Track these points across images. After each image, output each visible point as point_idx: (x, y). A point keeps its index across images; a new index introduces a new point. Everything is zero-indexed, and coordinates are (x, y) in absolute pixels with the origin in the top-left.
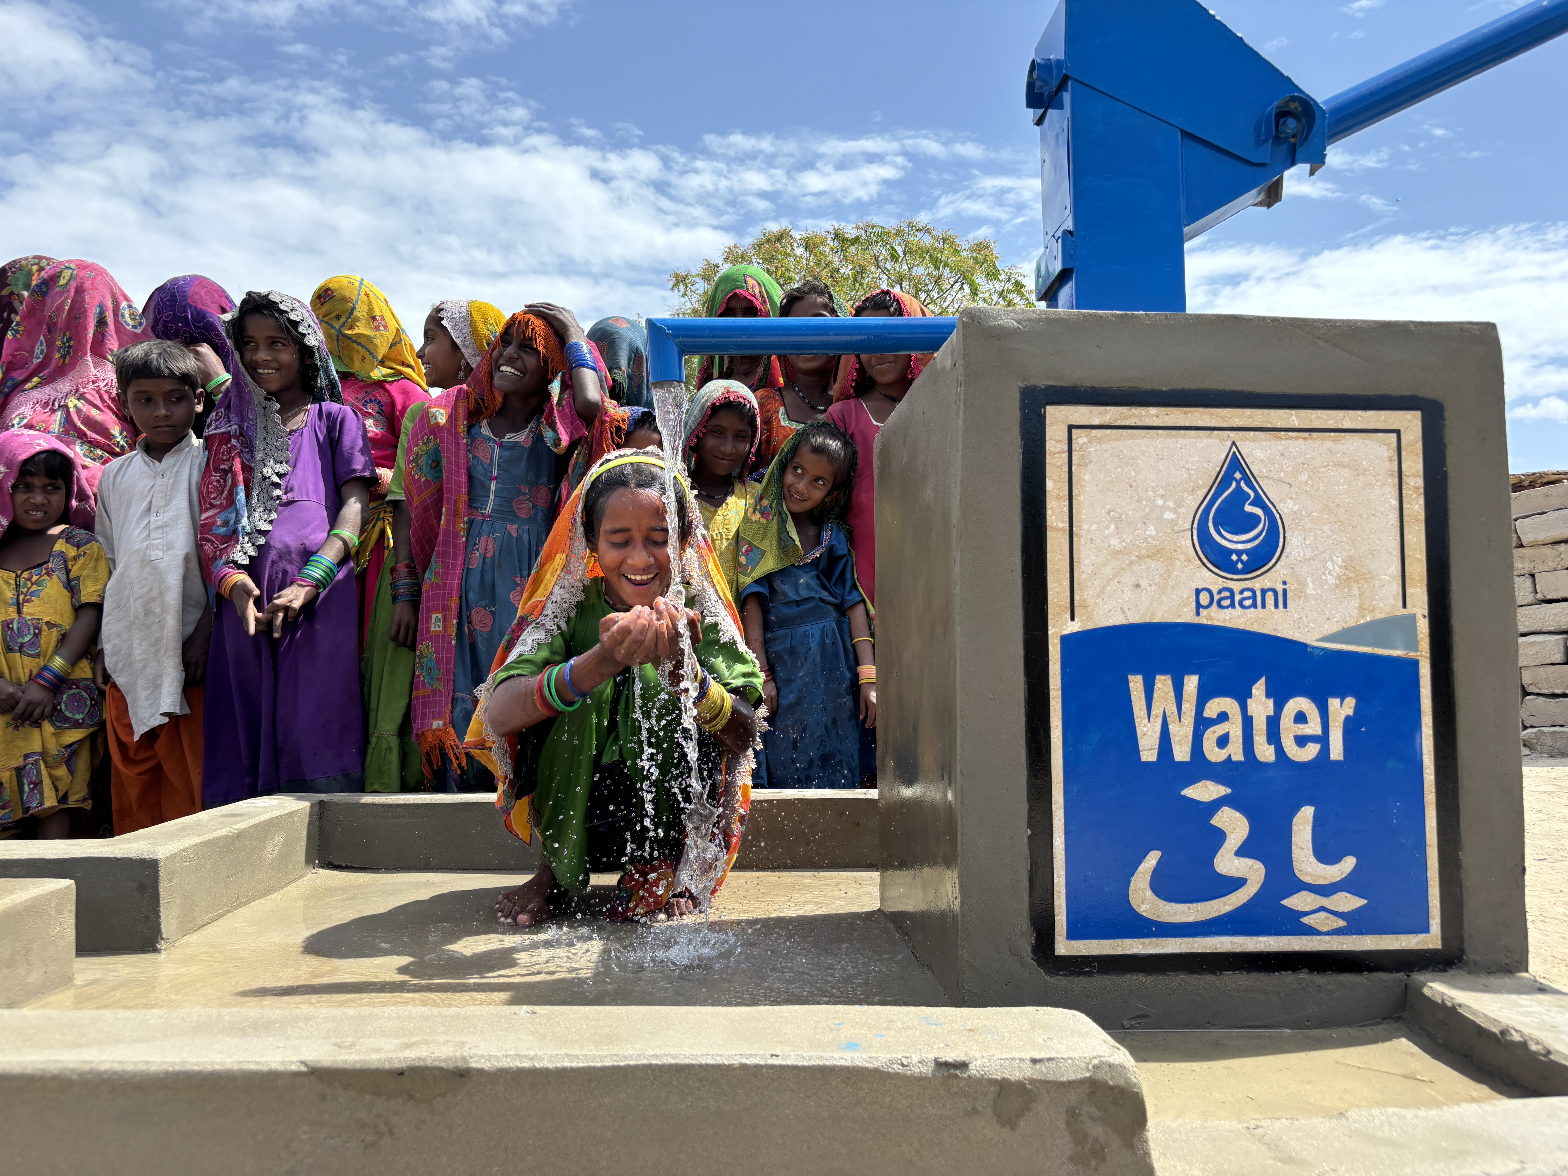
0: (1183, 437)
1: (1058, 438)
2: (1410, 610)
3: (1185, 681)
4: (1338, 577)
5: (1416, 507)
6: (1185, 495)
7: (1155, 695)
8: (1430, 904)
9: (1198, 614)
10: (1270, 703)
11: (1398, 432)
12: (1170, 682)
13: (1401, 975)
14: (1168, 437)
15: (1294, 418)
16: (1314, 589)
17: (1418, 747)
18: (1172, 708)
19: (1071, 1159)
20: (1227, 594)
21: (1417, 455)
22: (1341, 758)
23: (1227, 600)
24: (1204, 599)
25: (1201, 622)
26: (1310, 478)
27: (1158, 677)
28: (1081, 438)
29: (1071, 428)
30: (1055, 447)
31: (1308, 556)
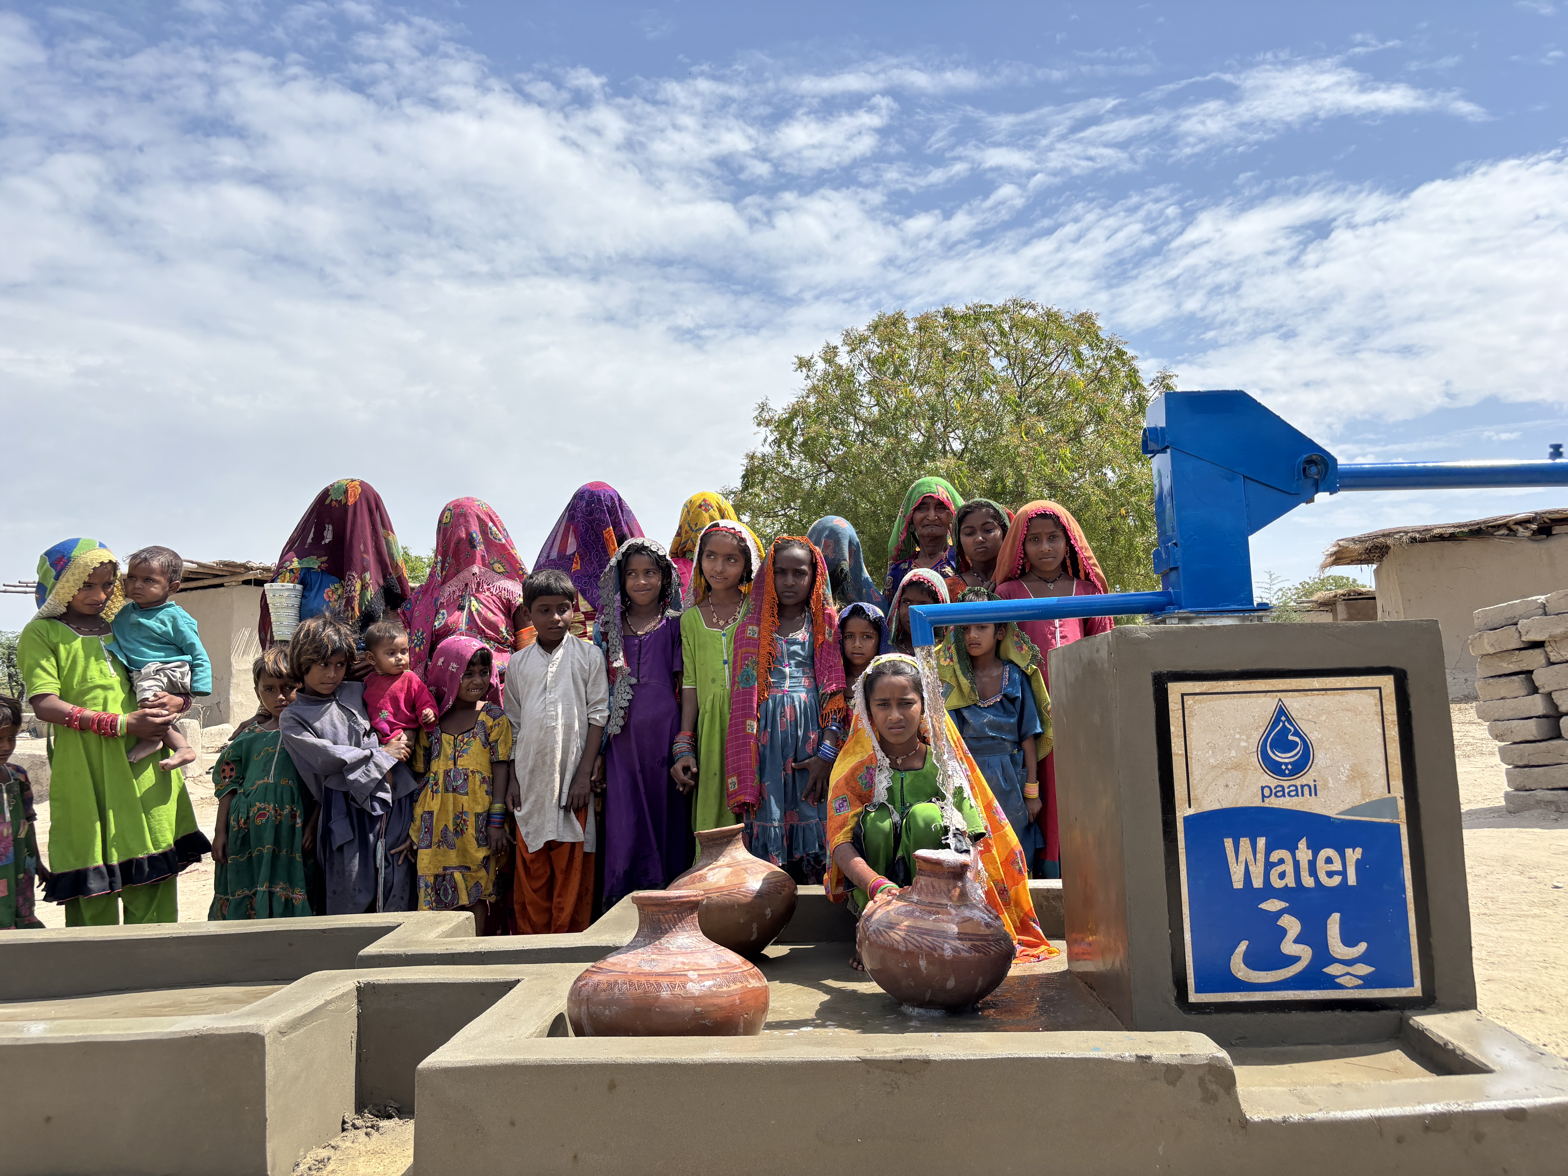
0: (1250, 697)
1: (1176, 702)
2: (1393, 794)
3: (1258, 841)
4: (1348, 776)
5: (1393, 732)
7: (1240, 850)
8: (1413, 970)
9: (1263, 801)
10: (1310, 852)
11: (1380, 689)
12: (1248, 841)
13: (1396, 1013)
14: (1240, 698)
15: (1316, 682)
16: (1333, 784)
17: (1402, 875)
18: (1251, 857)
19: (1202, 1100)
20: (1280, 789)
21: (1392, 701)
22: (1355, 884)
23: (1281, 792)
24: (1267, 792)
25: (1265, 806)
26: (1327, 718)
27: (1241, 839)
28: (1189, 701)
29: (1183, 695)
30: (1175, 707)
31: (1328, 764)
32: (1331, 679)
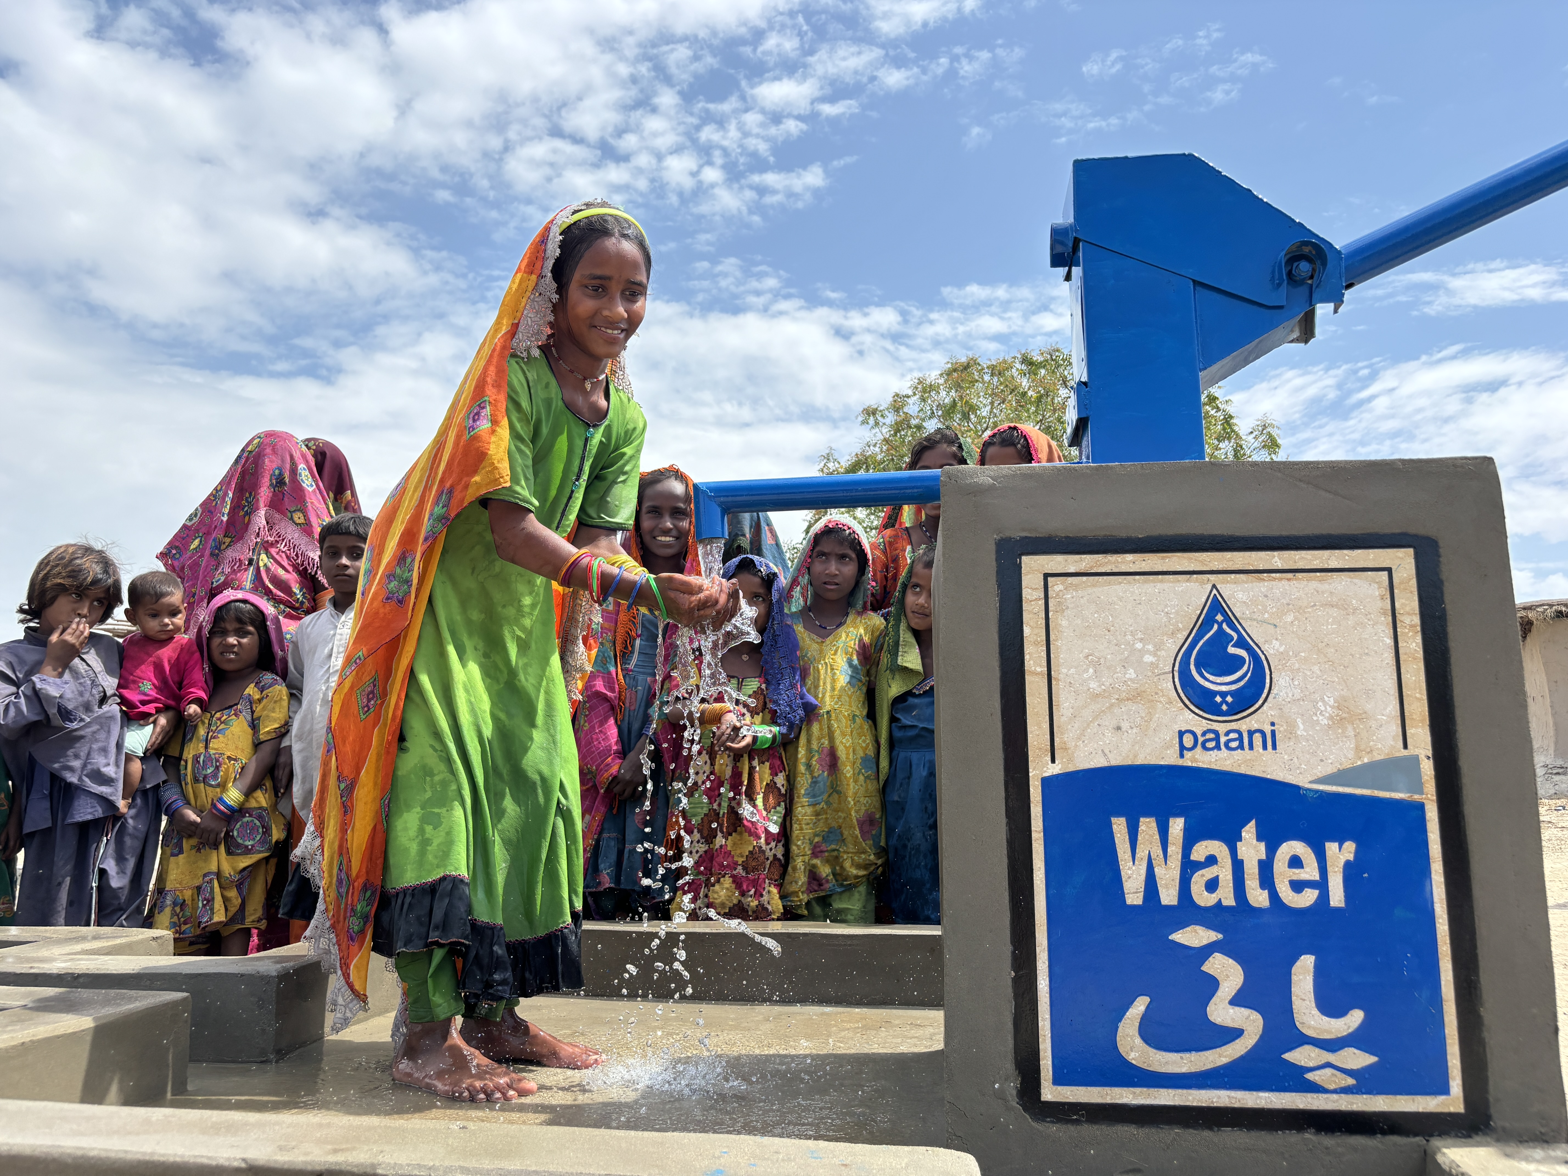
0: (1161, 581)
1: (1034, 587)
2: (1412, 751)
3: (1170, 824)
4: (1331, 718)
5: (1413, 646)
6: (1165, 638)
7: (1139, 838)
8: (1450, 1064)
9: (1182, 756)
10: (1262, 846)
11: (1389, 570)
12: (1154, 825)
13: (1419, 1141)
14: (1145, 582)
15: (1276, 559)
16: (1304, 730)
17: (1428, 894)
18: (1157, 851)
20: (1212, 736)
21: (1411, 592)
22: (1342, 905)
23: (1212, 741)
24: (1188, 741)
25: (1185, 764)
26: (1296, 618)
27: (1142, 819)
28: (1057, 586)
29: (1046, 576)
30: (1032, 595)
31: (1297, 696)
32: (1303, 553)
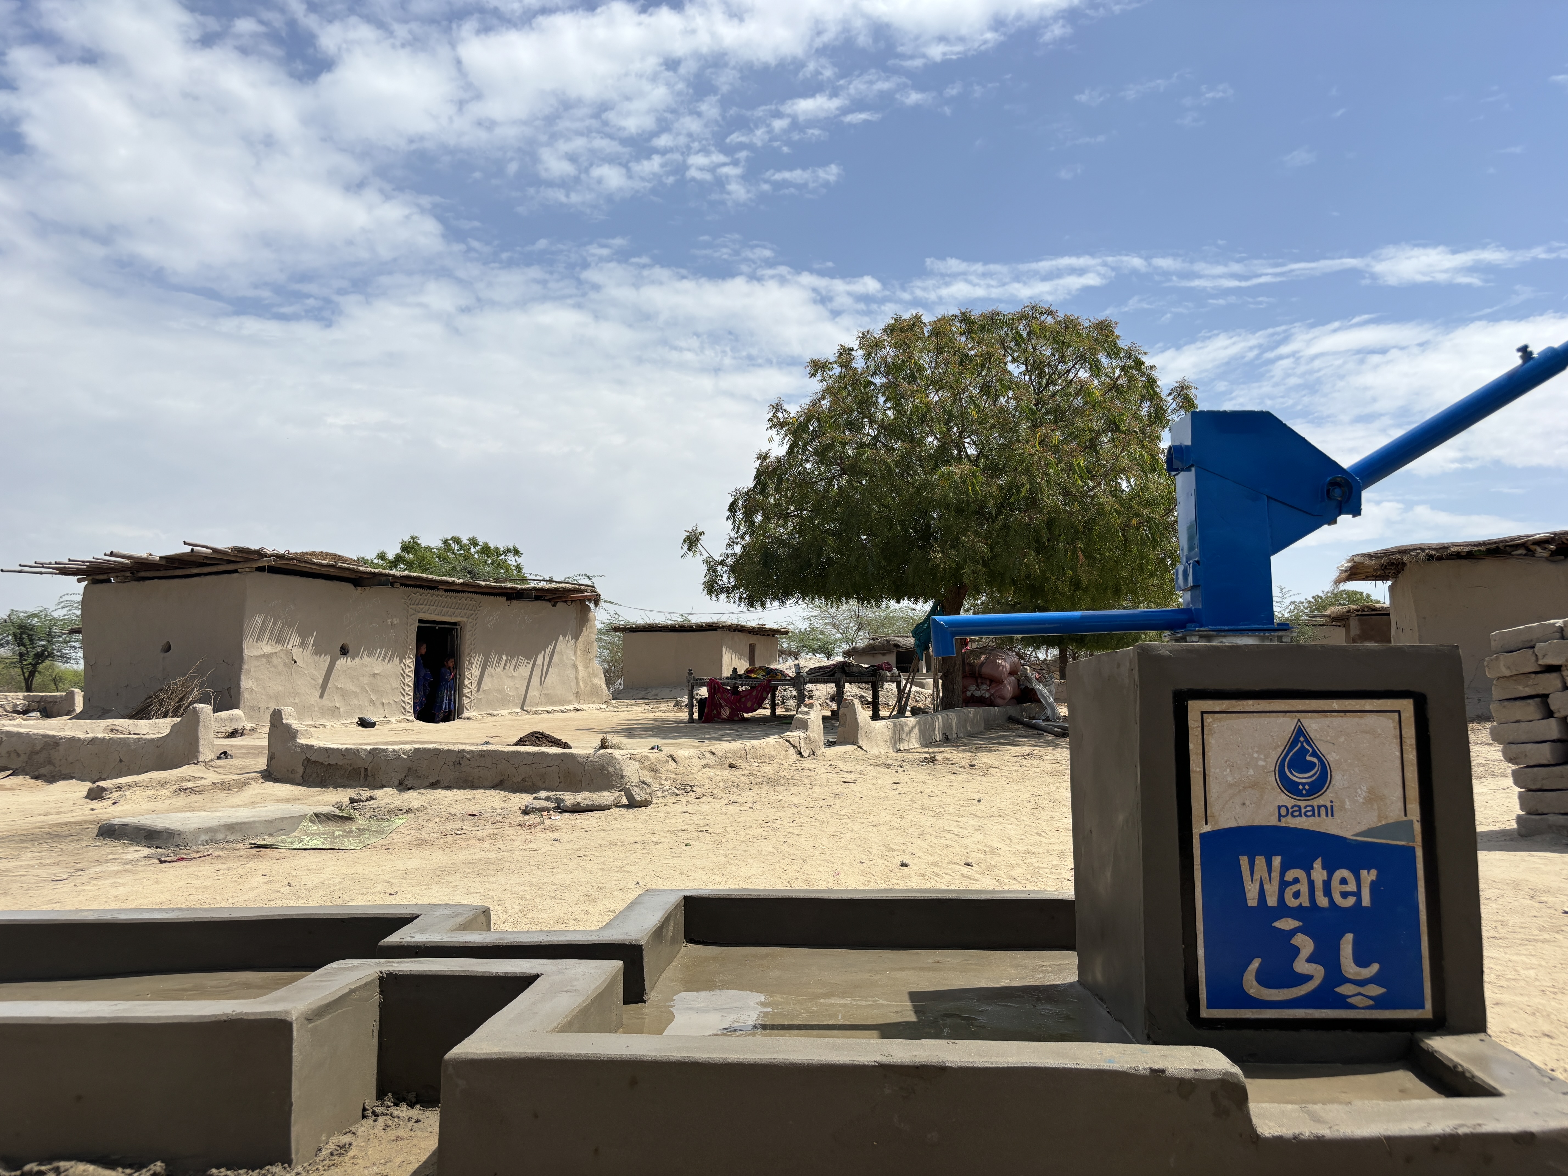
0: (1269, 717)
1: (1195, 719)
2: (1409, 817)
3: (1273, 860)
4: (1365, 798)
5: (1411, 756)
6: (1271, 751)
7: (1255, 868)
8: (1425, 992)
9: (1280, 820)
10: (1325, 872)
11: (1399, 712)
12: (1264, 860)
13: (1408, 1034)
14: (1260, 717)
15: (1335, 704)
16: (1350, 805)
17: (1416, 898)
18: (1266, 875)
19: (1214, 1114)
20: (1297, 808)
21: (1411, 725)
22: (1369, 905)
23: (1297, 812)
24: (1283, 811)
25: (1282, 825)
26: (1346, 740)
27: (1257, 857)
28: (1208, 719)
29: (1202, 713)
30: (1194, 724)
31: (1346, 785)
32: (1351, 701)
